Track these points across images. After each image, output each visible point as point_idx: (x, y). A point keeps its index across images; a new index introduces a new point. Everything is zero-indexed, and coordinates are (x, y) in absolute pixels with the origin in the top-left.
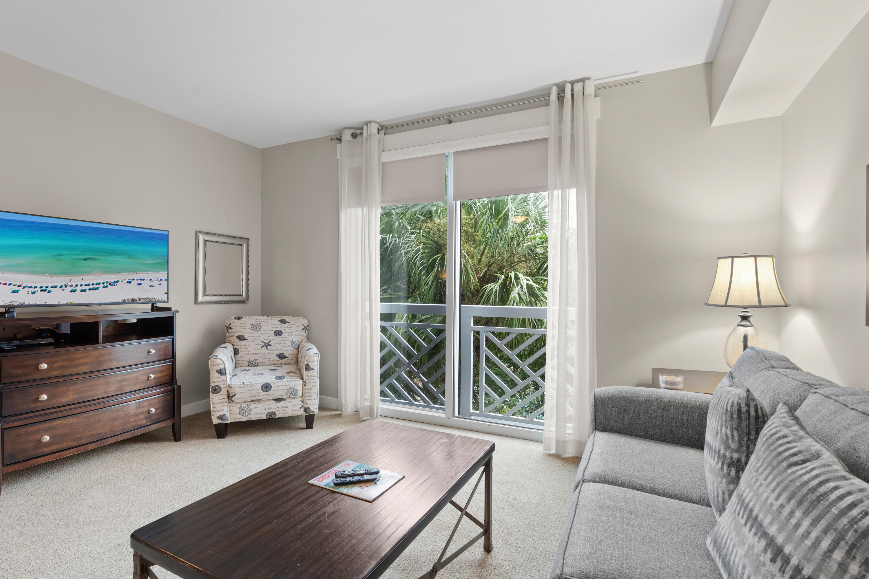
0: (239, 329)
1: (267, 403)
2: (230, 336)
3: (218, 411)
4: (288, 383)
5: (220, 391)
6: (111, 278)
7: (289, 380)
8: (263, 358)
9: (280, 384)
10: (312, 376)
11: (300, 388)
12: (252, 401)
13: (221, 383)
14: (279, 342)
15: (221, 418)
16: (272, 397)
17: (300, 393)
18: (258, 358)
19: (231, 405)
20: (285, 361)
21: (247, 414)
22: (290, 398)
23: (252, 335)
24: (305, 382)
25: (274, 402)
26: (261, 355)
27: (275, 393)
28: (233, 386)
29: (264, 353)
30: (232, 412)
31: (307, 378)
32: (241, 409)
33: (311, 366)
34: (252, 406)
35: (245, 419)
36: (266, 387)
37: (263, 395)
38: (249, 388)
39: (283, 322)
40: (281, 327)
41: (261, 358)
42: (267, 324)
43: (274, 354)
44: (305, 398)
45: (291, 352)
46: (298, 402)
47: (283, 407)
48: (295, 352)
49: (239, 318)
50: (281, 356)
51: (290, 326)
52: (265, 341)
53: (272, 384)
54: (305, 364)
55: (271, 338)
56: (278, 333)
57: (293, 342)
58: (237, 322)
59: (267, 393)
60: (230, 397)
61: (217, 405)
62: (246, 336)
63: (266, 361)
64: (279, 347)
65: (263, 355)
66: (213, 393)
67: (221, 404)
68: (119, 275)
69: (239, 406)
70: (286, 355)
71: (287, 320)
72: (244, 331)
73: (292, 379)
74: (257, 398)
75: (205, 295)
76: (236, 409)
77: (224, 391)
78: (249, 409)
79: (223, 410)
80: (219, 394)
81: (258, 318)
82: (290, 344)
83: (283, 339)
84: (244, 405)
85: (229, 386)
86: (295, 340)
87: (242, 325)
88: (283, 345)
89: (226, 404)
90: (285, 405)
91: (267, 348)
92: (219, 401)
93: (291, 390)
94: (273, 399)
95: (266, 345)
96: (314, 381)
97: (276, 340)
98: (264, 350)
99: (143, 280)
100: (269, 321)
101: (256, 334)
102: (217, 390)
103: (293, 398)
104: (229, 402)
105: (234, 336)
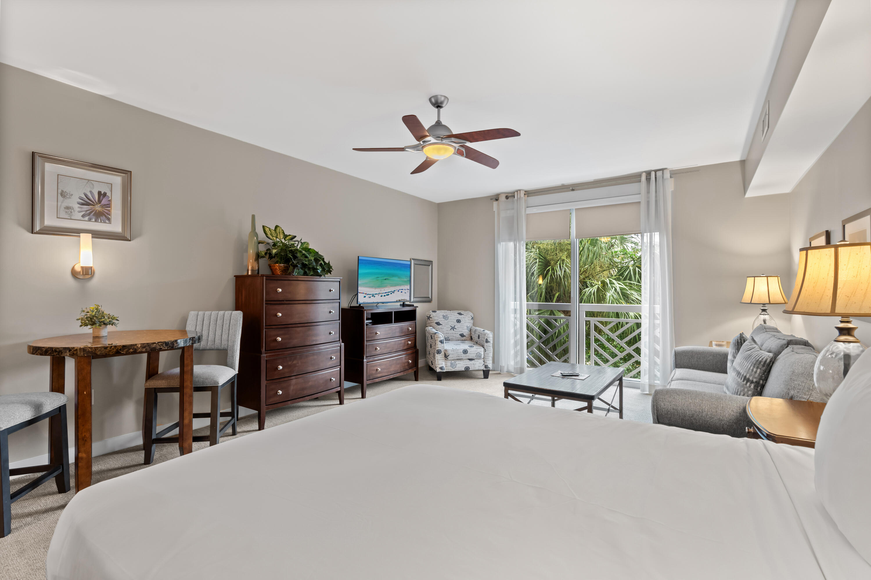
0: (436, 318)
1: (465, 361)
2: (431, 323)
3: (440, 364)
4: (476, 350)
5: (441, 353)
6: (392, 289)
7: (477, 348)
8: (452, 336)
9: (472, 350)
10: (489, 346)
11: (483, 353)
12: (457, 359)
13: (442, 348)
14: (460, 327)
15: (441, 368)
16: (468, 358)
17: (483, 357)
18: (449, 336)
19: (446, 361)
20: (464, 338)
21: (454, 367)
22: (477, 359)
23: (444, 322)
24: (485, 350)
25: (469, 361)
26: (450, 334)
27: (470, 355)
28: (448, 350)
29: (453, 333)
30: (447, 365)
31: (486, 347)
32: (452, 364)
33: (489, 340)
34: (457, 362)
35: (453, 370)
36: (465, 352)
37: (463, 356)
38: (456, 352)
39: (460, 314)
40: (460, 317)
41: (451, 336)
42: (452, 316)
43: (457, 334)
44: (485, 360)
45: (468, 333)
46: (481, 361)
47: (473, 364)
48: (469, 333)
49: (434, 312)
50: (462, 335)
51: (464, 317)
52: (452, 326)
53: (468, 350)
54: (485, 338)
55: (455, 324)
56: (459, 321)
57: (467, 327)
58: (434, 314)
59: (466, 355)
60: (446, 356)
61: (439, 361)
62: (441, 323)
63: (454, 338)
64: (460, 329)
65: (452, 334)
66: (437, 354)
67: (441, 360)
68: (396, 288)
69: (450, 362)
70: (465, 334)
71: (462, 313)
72: (439, 319)
73: (478, 348)
74: (460, 358)
75: (414, 297)
76: (449, 363)
77: (443, 353)
78: (455, 364)
79: (442, 364)
80: (441, 354)
81: (445, 312)
82: (466, 328)
83: (462, 325)
84: (453, 362)
85: (446, 350)
86: (468, 326)
87: (437, 316)
88: (463, 328)
89: (444, 360)
90: (475, 363)
91: (454, 330)
92: (440, 359)
93: (478, 354)
94: (468, 359)
95: (453, 328)
96: (490, 349)
97: (458, 325)
98: (452, 331)
99: (403, 290)
100: (452, 314)
101: (446, 321)
102: (439, 352)
103: (479, 359)
104: (445, 359)
105: (433, 322)
